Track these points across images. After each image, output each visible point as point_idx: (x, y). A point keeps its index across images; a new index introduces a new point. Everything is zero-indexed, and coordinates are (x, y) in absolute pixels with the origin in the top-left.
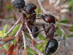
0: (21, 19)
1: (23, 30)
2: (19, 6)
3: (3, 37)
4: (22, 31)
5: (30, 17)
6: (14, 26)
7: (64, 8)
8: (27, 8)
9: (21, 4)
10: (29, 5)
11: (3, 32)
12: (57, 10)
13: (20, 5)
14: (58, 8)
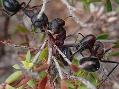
0: (47, 40)
1: (54, 55)
2: (40, 24)
3: (28, 69)
4: (53, 57)
5: (58, 37)
6: (39, 52)
7: (111, 16)
8: (52, 25)
9: (43, 20)
10: (55, 21)
11: (27, 61)
12: (102, 20)
13: (43, 23)
14: (103, 17)
